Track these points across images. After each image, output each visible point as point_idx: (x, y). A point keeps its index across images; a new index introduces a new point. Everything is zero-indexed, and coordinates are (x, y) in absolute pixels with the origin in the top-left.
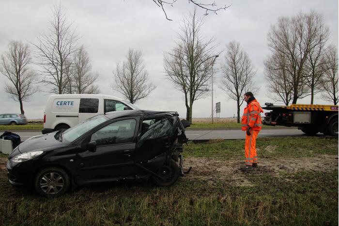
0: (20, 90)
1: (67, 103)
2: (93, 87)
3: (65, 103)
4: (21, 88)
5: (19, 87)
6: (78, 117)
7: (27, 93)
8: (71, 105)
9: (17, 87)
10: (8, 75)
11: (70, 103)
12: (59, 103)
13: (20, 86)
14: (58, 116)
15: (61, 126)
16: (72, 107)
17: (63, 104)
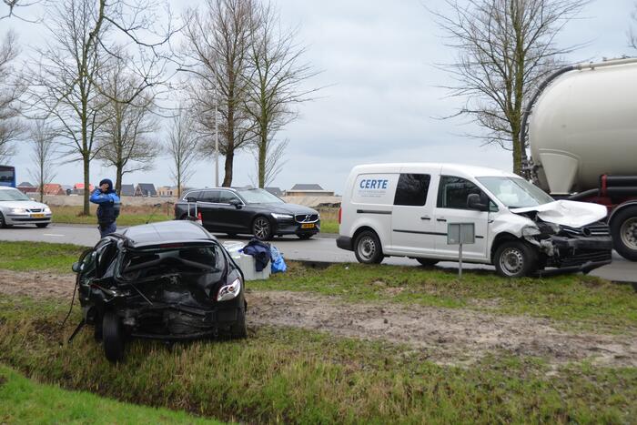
1: (378, 183)
3: (374, 185)
6: (390, 213)
8: (383, 187)
11: (382, 184)
12: (364, 184)
14: (359, 211)
15: (365, 232)
16: (384, 192)
17: (369, 186)
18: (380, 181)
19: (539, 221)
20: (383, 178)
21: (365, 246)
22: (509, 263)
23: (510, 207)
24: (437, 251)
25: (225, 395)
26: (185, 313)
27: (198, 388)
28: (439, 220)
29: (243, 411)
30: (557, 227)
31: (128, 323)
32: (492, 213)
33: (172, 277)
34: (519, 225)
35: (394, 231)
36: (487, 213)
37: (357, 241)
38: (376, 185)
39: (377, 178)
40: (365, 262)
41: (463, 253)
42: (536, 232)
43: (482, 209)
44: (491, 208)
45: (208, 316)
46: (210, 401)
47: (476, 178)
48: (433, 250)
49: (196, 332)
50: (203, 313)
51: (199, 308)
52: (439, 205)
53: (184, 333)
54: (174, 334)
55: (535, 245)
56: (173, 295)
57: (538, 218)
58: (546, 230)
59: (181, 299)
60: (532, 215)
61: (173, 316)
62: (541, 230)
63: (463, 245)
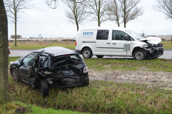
0: (77, 15)
1: (89, 33)
2: (136, 9)
3: (88, 34)
4: (77, 13)
5: (76, 13)
6: (95, 42)
7: (82, 17)
8: (92, 34)
9: (74, 13)
10: (67, 4)
11: (91, 33)
12: (84, 33)
13: (77, 11)
14: (83, 42)
15: (86, 48)
16: (92, 36)
17: (87, 34)
18: (90, 32)
19: (147, 43)
20: (91, 31)
21: (86, 53)
22: (138, 56)
23: (138, 39)
24: (112, 53)
25: (98, 106)
26: (71, 78)
27: (86, 103)
28: (113, 44)
29: (108, 110)
30: (153, 45)
31: (50, 83)
32: (132, 41)
33: (66, 66)
34: (142, 44)
35: (97, 48)
36: (130, 41)
37: (83, 51)
38: (89, 34)
39: (89, 31)
40: (86, 58)
41: (127, 54)
42: (147, 46)
43: (128, 40)
44: (131, 40)
45: (80, 79)
46: (92, 108)
47: (125, 31)
48: (111, 53)
49: (75, 84)
50: (79, 78)
51: (76, 76)
52: (113, 39)
53: (71, 85)
54: (67, 85)
55: (147, 50)
56: (66, 72)
57: (147, 42)
58: (150, 46)
59: (70, 73)
60: (145, 41)
61: (66, 79)
62: (148, 45)
63: (127, 51)
